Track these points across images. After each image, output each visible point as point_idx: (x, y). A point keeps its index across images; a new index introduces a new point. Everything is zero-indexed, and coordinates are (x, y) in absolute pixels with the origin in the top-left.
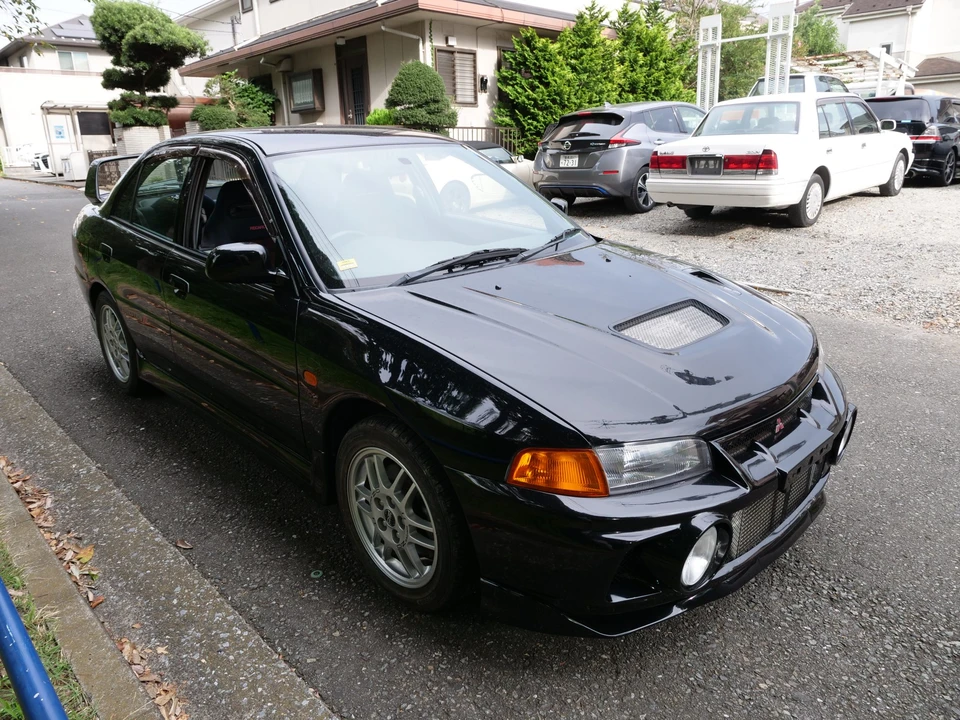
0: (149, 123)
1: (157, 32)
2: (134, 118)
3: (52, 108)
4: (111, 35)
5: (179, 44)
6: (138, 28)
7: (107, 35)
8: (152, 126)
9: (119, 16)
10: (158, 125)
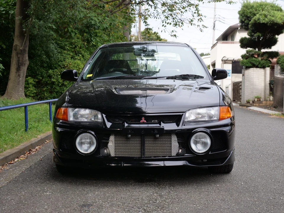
0: (259, 66)
1: (266, 16)
2: (251, 63)
3: (226, 60)
4: (245, 20)
5: (275, 22)
6: (258, 15)
7: (243, 20)
8: (261, 68)
9: (251, 10)
10: (264, 67)
